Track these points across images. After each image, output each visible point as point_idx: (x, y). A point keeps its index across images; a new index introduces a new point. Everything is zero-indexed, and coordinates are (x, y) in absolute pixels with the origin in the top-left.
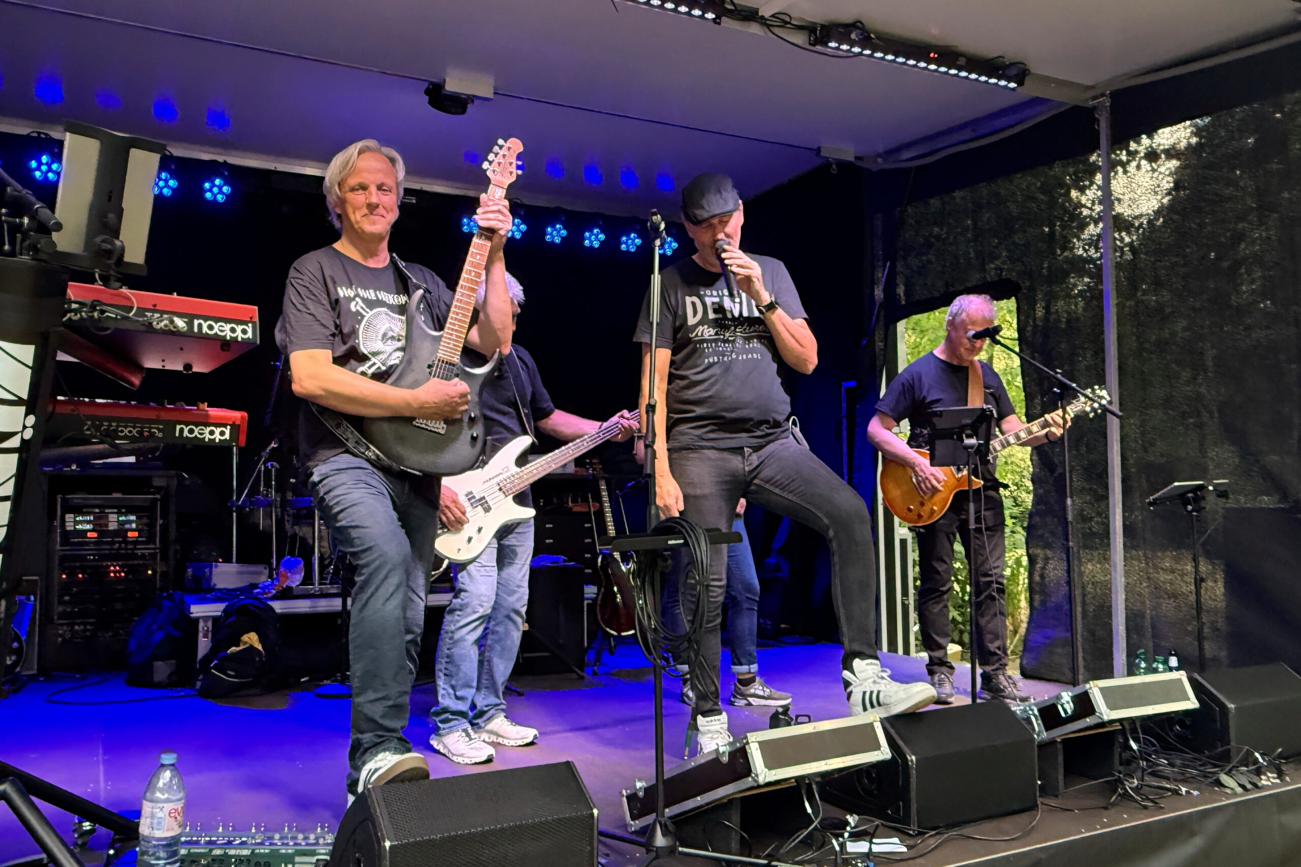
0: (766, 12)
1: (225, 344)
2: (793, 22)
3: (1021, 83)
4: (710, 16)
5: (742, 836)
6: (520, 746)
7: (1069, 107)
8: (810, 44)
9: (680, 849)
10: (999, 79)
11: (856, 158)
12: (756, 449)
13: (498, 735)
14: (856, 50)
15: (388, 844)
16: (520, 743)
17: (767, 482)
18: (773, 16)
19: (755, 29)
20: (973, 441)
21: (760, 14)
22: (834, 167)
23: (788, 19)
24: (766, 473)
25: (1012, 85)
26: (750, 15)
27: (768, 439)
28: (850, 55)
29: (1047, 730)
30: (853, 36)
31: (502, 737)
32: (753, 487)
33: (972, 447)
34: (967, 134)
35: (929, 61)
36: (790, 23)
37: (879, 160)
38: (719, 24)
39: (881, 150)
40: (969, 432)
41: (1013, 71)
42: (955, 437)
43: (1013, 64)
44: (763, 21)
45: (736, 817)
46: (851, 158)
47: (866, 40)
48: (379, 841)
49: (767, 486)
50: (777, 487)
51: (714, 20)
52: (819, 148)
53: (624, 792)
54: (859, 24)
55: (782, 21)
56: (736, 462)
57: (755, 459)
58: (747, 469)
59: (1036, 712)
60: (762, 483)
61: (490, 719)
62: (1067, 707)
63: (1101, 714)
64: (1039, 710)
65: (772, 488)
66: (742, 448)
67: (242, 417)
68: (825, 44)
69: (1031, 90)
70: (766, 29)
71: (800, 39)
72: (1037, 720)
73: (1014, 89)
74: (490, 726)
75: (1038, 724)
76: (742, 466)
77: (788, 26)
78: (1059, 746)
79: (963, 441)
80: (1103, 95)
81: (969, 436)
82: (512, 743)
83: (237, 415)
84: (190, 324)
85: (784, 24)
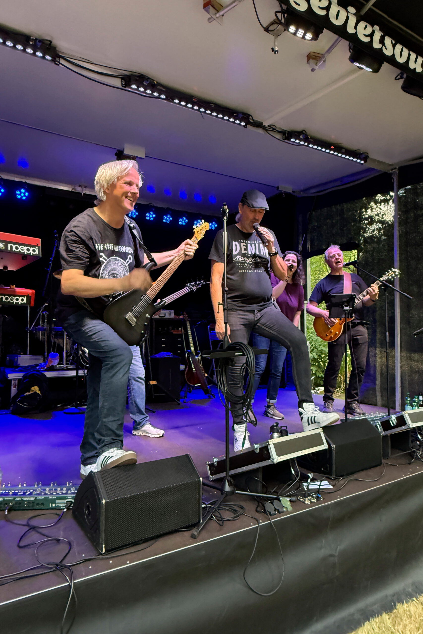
0: (266, 124)
1: (24, 257)
2: (277, 129)
3: (365, 162)
4: (243, 124)
5: (263, 484)
6: (156, 437)
7: (382, 173)
8: (283, 139)
9: (236, 492)
10: (357, 159)
11: (293, 191)
12: (259, 311)
13: (147, 433)
14: (302, 143)
15: (104, 501)
16: (157, 436)
17: (263, 325)
18: (268, 126)
19: (260, 131)
20: (347, 308)
21: (264, 125)
22: (284, 194)
23: (274, 127)
24: (262, 321)
25: (362, 162)
26: (259, 125)
27: (264, 307)
28: (299, 144)
29: (385, 430)
30: (301, 137)
31: (149, 433)
32: (257, 327)
33: (347, 310)
34: (339, 183)
35: (331, 150)
36: (275, 130)
37: (302, 193)
38: (246, 127)
39: (302, 188)
40: (346, 304)
41: (363, 156)
42: (340, 306)
43: (363, 153)
44: (264, 128)
45: (260, 475)
46: (291, 192)
47: (307, 139)
48: (100, 500)
49: (263, 327)
50: (267, 328)
51: (244, 126)
52: (278, 187)
53: (208, 463)
54: (304, 132)
55: (272, 128)
56: (250, 316)
57: (259, 315)
58: (255, 319)
59: (380, 423)
60: (261, 326)
61: (143, 426)
62: (393, 421)
63: (409, 425)
64: (381, 423)
65: (265, 328)
66: (254, 311)
67: (32, 292)
68: (289, 140)
69: (369, 165)
70: (265, 131)
71: (279, 136)
72: (380, 427)
73: (362, 164)
74: (144, 428)
75: (381, 428)
76: (254, 318)
77: (275, 131)
78: (389, 438)
79: (343, 308)
80: (395, 168)
81: (346, 306)
82: (153, 436)
83: (30, 291)
84: (6, 246)
85: (273, 130)
